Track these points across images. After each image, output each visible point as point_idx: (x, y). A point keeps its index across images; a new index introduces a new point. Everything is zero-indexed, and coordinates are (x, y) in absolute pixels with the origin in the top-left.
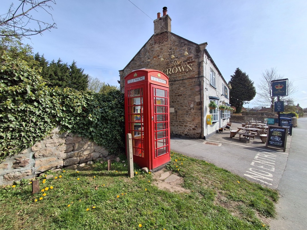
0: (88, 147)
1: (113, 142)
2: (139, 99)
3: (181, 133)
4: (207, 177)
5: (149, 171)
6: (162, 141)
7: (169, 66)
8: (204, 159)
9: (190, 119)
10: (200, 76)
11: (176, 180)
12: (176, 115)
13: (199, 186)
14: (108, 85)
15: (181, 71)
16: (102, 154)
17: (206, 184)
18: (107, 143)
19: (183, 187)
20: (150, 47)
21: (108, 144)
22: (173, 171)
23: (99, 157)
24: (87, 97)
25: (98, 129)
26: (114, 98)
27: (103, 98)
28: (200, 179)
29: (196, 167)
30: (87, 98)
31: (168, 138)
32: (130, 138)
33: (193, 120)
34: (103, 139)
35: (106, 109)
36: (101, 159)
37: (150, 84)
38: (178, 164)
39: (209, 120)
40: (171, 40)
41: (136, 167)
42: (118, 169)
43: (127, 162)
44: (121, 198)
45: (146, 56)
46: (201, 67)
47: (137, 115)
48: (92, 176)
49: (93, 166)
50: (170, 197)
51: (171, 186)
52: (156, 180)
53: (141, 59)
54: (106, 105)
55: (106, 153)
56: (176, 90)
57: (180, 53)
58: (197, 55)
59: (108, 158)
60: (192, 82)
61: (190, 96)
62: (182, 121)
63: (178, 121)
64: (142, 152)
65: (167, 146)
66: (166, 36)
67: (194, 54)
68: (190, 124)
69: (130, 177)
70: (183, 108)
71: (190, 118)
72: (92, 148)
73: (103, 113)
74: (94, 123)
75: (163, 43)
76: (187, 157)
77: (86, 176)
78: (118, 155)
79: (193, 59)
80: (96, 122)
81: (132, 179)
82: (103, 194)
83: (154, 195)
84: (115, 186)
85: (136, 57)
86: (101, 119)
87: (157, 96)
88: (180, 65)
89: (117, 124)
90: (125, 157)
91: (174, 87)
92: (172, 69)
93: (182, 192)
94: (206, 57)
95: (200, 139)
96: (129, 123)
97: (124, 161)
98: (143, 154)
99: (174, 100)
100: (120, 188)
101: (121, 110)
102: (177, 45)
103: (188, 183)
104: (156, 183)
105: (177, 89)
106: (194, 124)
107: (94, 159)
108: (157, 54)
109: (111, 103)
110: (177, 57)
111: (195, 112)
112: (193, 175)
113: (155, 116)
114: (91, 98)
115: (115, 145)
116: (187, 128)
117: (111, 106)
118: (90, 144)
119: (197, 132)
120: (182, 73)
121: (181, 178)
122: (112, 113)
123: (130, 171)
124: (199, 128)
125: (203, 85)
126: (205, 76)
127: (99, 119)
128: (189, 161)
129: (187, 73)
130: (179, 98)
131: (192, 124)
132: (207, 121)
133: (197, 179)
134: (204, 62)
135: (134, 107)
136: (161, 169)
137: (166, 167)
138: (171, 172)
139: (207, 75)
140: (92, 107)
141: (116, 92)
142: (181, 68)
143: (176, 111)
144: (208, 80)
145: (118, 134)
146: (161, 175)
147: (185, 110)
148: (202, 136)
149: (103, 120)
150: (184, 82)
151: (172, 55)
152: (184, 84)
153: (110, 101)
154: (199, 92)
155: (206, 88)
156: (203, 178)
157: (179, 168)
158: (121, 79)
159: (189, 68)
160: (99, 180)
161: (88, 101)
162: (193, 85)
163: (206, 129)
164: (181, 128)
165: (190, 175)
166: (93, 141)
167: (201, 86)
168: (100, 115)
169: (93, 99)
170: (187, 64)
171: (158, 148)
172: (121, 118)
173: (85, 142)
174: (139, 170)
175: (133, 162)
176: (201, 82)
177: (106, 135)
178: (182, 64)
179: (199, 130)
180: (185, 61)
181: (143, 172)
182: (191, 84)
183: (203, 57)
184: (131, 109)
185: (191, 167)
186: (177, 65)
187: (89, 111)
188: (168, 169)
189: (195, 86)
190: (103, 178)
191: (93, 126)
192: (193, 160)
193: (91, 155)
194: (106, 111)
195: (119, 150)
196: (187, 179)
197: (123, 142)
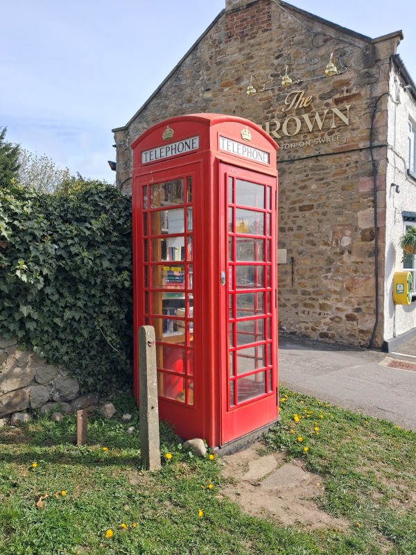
0: (13, 368)
1: (93, 352)
2: (181, 212)
3: (307, 328)
4: (403, 478)
5: (208, 452)
6: (251, 352)
7: (272, 111)
8: (389, 418)
9: (340, 284)
10: (376, 143)
11: (298, 484)
12: (293, 273)
13: (377, 506)
14: (77, 178)
15: (311, 127)
16: (58, 390)
17: (402, 502)
18: (74, 354)
19: (323, 508)
20: (213, 50)
21: (76, 358)
22: (289, 453)
23: (48, 401)
24: (12, 207)
25: (45, 309)
26: (98, 210)
27: (62, 211)
28: (379, 486)
29: (364, 443)
30: (10, 210)
31: (271, 344)
32: (151, 340)
33: (348, 288)
34: (62, 344)
35: (73, 245)
36: (54, 406)
38: (305, 432)
39: (400, 288)
40: (280, 27)
41: (167, 438)
42: (108, 442)
43: (138, 420)
44: (118, 539)
45: (198, 82)
46: (378, 115)
47: (173, 269)
48: (25, 462)
49: (31, 428)
50: (280, 542)
51: (282, 503)
52: (232, 482)
53: (181, 90)
54: (71, 231)
55: (71, 387)
56: (294, 191)
57: (312, 68)
58: (368, 75)
59: (78, 404)
60: (347, 165)
61: (339, 210)
62: (311, 290)
63: (299, 292)
64: (186, 387)
65: (269, 371)
66: (264, 14)
67: (357, 71)
68: (338, 301)
69: (147, 468)
70: (315, 249)
71: (338, 281)
72: (28, 370)
73: (63, 259)
74: (34, 292)
75: (254, 37)
76: (334, 407)
77: (9, 461)
78: (107, 395)
79: (355, 89)
80: (40, 286)
81: (153, 476)
82: (62, 523)
83: (229, 535)
84: (99, 497)
85: (166, 85)
86: (56, 278)
87: (237, 203)
88: (308, 109)
89: (107, 296)
90: (132, 403)
91: (288, 179)
92: (282, 123)
93: (320, 525)
94: (395, 81)
95: (371, 352)
96: (147, 293)
97: (127, 416)
98: (191, 393)
99: (286, 223)
100: (117, 506)
101: (120, 252)
102: (302, 42)
103: (339, 498)
104: (234, 490)
105: (296, 188)
106: (351, 302)
107: (34, 406)
108: (236, 74)
109: (89, 226)
110: (301, 83)
111: (357, 263)
112: (357, 470)
113: (230, 270)
114: (23, 209)
115: (100, 362)
116: (329, 312)
117: (90, 237)
118: (22, 358)
119: (360, 327)
120: (316, 133)
121: (316, 476)
122: (90, 259)
123: (150, 448)
124: (367, 316)
125: (386, 175)
126: (393, 145)
127: (50, 277)
128: (341, 422)
129: (330, 134)
130: (304, 217)
131: (344, 300)
132: (394, 292)
133: (371, 482)
134: (391, 96)
135: (162, 240)
136: (248, 445)
137: (264, 439)
138: (280, 456)
139: (400, 140)
140: (28, 238)
141: (105, 191)
142: (311, 118)
143: (292, 258)
144: (401, 157)
145: (112, 327)
146: (249, 464)
147: (322, 255)
148: (377, 339)
149: (61, 282)
150: (322, 165)
151: (283, 75)
152: (321, 172)
153: (85, 221)
154: (371, 198)
155: (393, 185)
156: (392, 480)
157: (308, 444)
158: (120, 156)
159: (337, 119)
160: (49, 476)
161: (15, 217)
162: (349, 174)
163: (391, 317)
164: (306, 313)
165: (345, 469)
166: (29, 347)
167: (377, 177)
168: (54, 266)
169: (31, 213)
170: (334, 103)
171: (241, 377)
172: (122, 275)
173: (6, 350)
174: (176, 446)
175: (157, 420)
176: (378, 164)
177: (70, 329)
178: (315, 106)
179: (367, 321)
180: (325, 94)
181: (190, 453)
182: (346, 171)
183: (388, 81)
184: (153, 246)
185: (347, 441)
186: (298, 109)
187: (18, 249)
188: (272, 445)
189: (357, 176)
190: (62, 470)
191: (32, 299)
192: (351, 419)
193: (24, 394)
194: (73, 253)
195: (114, 380)
196: (336, 481)
197: (126, 352)
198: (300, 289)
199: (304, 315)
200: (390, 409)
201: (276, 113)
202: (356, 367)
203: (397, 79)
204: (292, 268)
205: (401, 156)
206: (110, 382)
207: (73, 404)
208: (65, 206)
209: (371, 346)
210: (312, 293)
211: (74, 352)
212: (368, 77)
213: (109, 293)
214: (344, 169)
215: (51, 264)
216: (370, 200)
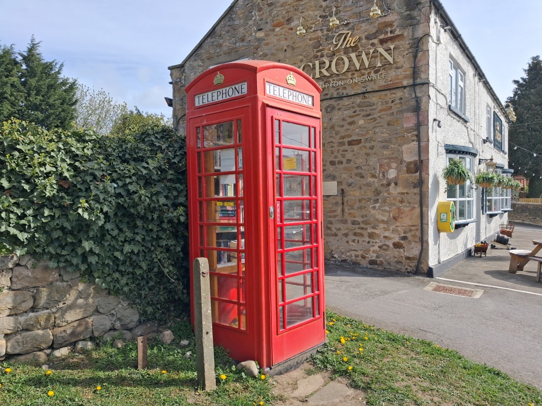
0: (76, 299)
1: (151, 283)
2: (232, 152)
3: (357, 256)
4: (437, 391)
5: (260, 372)
6: (299, 279)
7: (322, 50)
8: (429, 338)
9: (387, 214)
10: (418, 81)
11: (342, 399)
12: (343, 204)
14: (135, 112)
15: (358, 66)
16: (119, 319)
18: (133, 285)
21: (136, 289)
22: (335, 372)
23: (110, 330)
24: (73, 149)
25: (106, 244)
26: (155, 150)
27: (120, 152)
28: (415, 398)
29: (405, 360)
30: (71, 152)
31: (318, 271)
32: (205, 271)
33: (394, 218)
34: (123, 276)
35: (131, 183)
36: (116, 333)
37: (265, 106)
38: (350, 352)
39: (444, 217)
41: (220, 361)
42: (167, 366)
43: (195, 345)
45: (251, 22)
46: (420, 54)
47: (226, 204)
48: (90, 385)
49: (95, 355)
52: (282, 399)
53: (235, 30)
54: (129, 171)
55: (132, 316)
56: (342, 126)
57: (358, 10)
58: (410, 17)
59: (138, 331)
60: (393, 102)
61: (386, 144)
62: (360, 220)
63: (349, 222)
64: (239, 314)
65: (316, 297)
67: (400, 14)
68: (386, 229)
69: (203, 388)
70: (363, 181)
71: (385, 211)
72: (91, 300)
73: (122, 197)
74: (95, 228)
76: (378, 330)
77: (74, 385)
78: (166, 323)
79: (398, 30)
80: (101, 223)
81: (209, 395)
85: (220, 25)
86: (116, 214)
87: (283, 144)
88: (355, 48)
89: (164, 230)
90: (190, 330)
91: (337, 116)
92: (331, 62)
94: (436, 22)
95: (417, 277)
96: (201, 227)
97: (185, 342)
98: (243, 319)
99: (336, 157)
101: (175, 189)
105: (345, 123)
106: (398, 231)
107: (96, 334)
108: (287, 15)
109: (146, 165)
110: (348, 24)
111: (403, 194)
112: (396, 385)
113: (278, 205)
114: (83, 151)
115: (158, 293)
116: (377, 241)
117: (146, 175)
118: (85, 290)
119: (406, 254)
120: (363, 71)
121: (359, 391)
122: (147, 197)
123: (206, 370)
124: (413, 243)
125: (428, 111)
126: (434, 82)
127: (110, 214)
128: (384, 343)
129: (376, 72)
130: (353, 151)
131: (391, 229)
132: (438, 220)
133: (408, 395)
134: (431, 37)
135: (215, 177)
136: (297, 366)
137: (313, 360)
138: (327, 374)
139: (441, 78)
140: (89, 178)
141: (161, 132)
142: (358, 56)
143: (342, 190)
144: (442, 94)
145: (169, 259)
146: (298, 382)
147: (370, 186)
148: (422, 266)
149: (120, 218)
150: (369, 102)
151: (331, 16)
152: (368, 108)
153: (142, 161)
154: (415, 133)
155: (435, 120)
156: (427, 393)
157: (352, 363)
158: (176, 93)
159: (382, 58)
160: (112, 398)
161: (76, 158)
162: (395, 110)
163: (436, 244)
164: (356, 241)
165: (385, 384)
166: (91, 279)
167: (420, 113)
168: (114, 203)
169: (92, 154)
170: (379, 43)
171: (289, 303)
172: (178, 211)
173: (70, 283)
174: (230, 367)
175: (212, 344)
176: (421, 100)
177: (130, 261)
178: (362, 46)
179: (413, 248)
180: (371, 35)
181: (243, 374)
182: (391, 107)
183: (429, 23)
184: (207, 183)
185: (388, 360)
186: (346, 48)
187: (79, 189)
188: (320, 365)
189: (402, 112)
190: (124, 392)
191: (93, 235)
192: (394, 340)
193: (87, 323)
194: (131, 191)
195: (172, 309)
196: (376, 395)
197: (183, 282)
198: (350, 220)
199: (354, 244)
200: (431, 330)
201: (325, 52)
202: (402, 292)
203: (438, 20)
204: (343, 199)
205: (443, 92)
206: (168, 310)
207: (134, 332)
208: (124, 147)
209: (417, 272)
210: (361, 223)
211: (133, 283)
212: (410, 19)
213: (166, 227)
214: (389, 105)
215: (110, 201)
216: (414, 134)
